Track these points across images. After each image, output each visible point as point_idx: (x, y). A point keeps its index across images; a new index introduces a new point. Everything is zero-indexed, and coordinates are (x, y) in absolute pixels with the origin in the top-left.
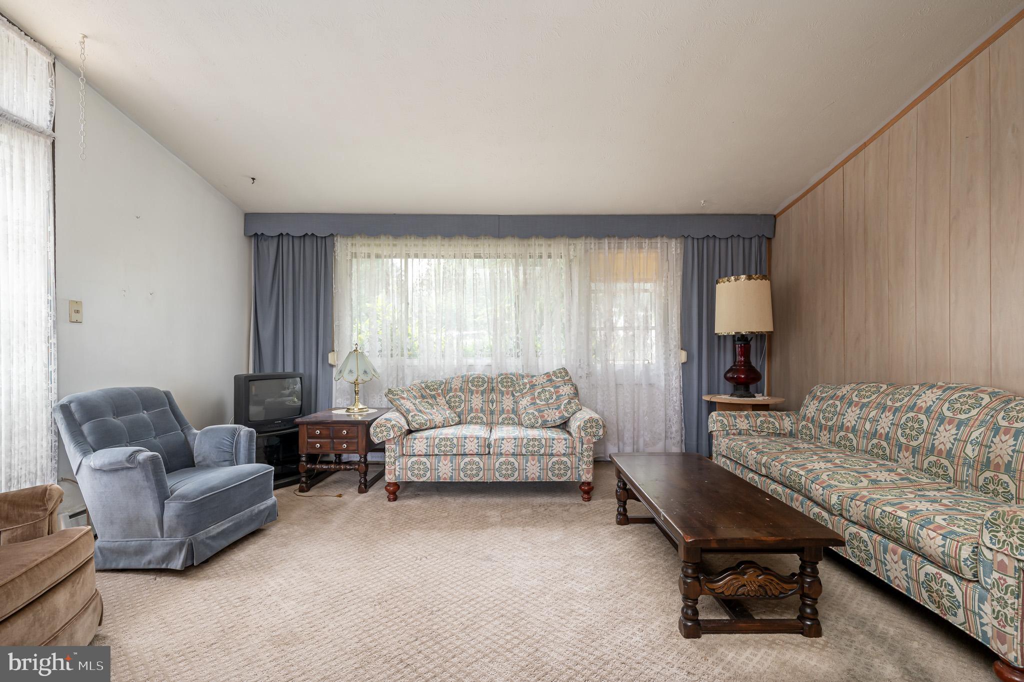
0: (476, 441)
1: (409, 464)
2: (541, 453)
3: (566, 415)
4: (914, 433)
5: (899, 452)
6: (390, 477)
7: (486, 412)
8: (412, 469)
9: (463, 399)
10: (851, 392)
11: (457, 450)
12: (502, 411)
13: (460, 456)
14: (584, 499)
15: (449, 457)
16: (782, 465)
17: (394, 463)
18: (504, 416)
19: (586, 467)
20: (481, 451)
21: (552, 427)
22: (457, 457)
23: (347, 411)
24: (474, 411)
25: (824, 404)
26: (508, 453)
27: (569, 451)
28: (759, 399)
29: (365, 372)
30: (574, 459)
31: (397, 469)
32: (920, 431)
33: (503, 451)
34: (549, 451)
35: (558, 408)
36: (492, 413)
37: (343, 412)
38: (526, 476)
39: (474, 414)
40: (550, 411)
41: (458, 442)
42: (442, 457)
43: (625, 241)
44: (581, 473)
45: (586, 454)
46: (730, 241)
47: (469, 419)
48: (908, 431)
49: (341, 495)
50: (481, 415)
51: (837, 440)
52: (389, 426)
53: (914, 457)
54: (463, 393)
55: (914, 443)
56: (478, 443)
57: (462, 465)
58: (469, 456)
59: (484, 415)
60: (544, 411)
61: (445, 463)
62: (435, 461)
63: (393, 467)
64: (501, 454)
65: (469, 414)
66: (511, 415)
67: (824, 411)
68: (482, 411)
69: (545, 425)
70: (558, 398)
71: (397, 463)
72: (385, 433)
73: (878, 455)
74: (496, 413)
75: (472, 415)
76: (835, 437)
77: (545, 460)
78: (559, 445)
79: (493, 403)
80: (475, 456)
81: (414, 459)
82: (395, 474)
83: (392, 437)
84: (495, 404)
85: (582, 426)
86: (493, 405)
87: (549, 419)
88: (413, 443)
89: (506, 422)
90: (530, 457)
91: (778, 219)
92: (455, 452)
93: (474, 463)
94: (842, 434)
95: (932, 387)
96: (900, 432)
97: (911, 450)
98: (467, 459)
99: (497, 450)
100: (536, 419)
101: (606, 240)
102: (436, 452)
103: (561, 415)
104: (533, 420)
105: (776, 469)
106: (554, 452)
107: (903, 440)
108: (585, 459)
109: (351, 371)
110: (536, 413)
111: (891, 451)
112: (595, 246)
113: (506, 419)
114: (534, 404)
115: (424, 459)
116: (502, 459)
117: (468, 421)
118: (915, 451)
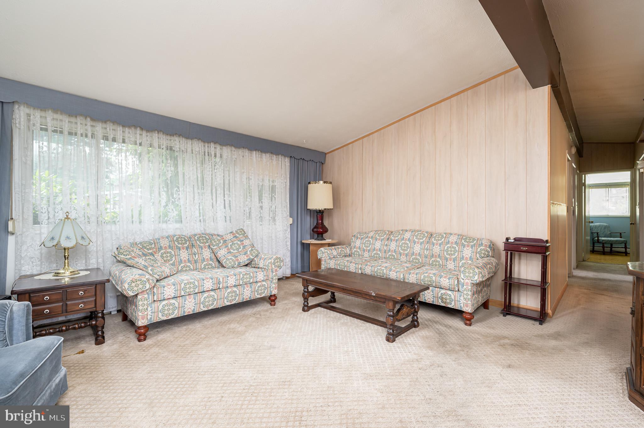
0: (211, 281)
1: (161, 307)
2: (251, 282)
3: (252, 257)
4: (405, 248)
5: (400, 256)
6: (143, 321)
7: (192, 262)
8: (162, 311)
9: (173, 254)
10: (375, 235)
11: (199, 290)
12: (204, 260)
13: (200, 294)
14: (271, 305)
15: (192, 296)
16: (372, 267)
17: (147, 309)
18: (205, 263)
19: (274, 286)
20: (215, 287)
21: (243, 266)
22: (198, 294)
23: (54, 276)
24: (183, 262)
25: (364, 241)
26: (231, 285)
27: (266, 278)
28: (328, 241)
29: (83, 238)
30: (269, 282)
31: (150, 313)
32: (408, 247)
33: (229, 285)
34: (255, 280)
35: (245, 254)
36: (196, 262)
37: (50, 277)
38: (243, 298)
39: (184, 264)
40: (241, 256)
41: (199, 283)
42: (187, 297)
43: (264, 154)
44: (272, 290)
45: (274, 278)
46: (309, 162)
47: (180, 268)
48: (403, 248)
49: (83, 351)
50: (189, 264)
51: (373, 255)
52: (145, 280)
53: (406, 257)
54: (172, 249)
55: (406, 252)
56: (213, 282)
57: (202, 299)
58: (206, 292)
59: (191, 264)
60: (238, 256)
61: (190, 300)
62: (182, 301)
63: (146, 313)
64: (227, 287)
65: (180, 265)
66: (209, 262)
67: (365, 244)
68: (189, 261)
69: (239, 266)
70: (244, 247)
71: (149, 309)
72: (141, 286)
73: (391, 258)
74: (199, 261)
75: (182, 265)
76: (372, 254)
77: (254, 285)
78: (260, 275)
79: (195, 255)
80: (211, 291)
81: (164, 303)
82: (147, 318)
83: (147, 288)
84: (197, 255)
85: (272, 262)
86: (195, 256)
87: (241, 261)
88: (163, 290)
89: (207, 267)
90: (245, 285)
91: (327, 155)
92: (196, 291)
93: (211, 296)
94: (375, 252)
95: (407, 231)
96: (400, 249)
97: (405, 255)
98: (206, 295)
99: (225, 285)
100: (234, 262)
101: (254, 152)
102: (183, 294)
103: (248, 258)
104: (233, 263)
105: (369, 269)
106: (258, 280)
107: (402, 251)
108: (274, 281)
109: (68, 238)
110: (233, 258)
111: (397, 256)
112: (248, 154)
113: (207, 265)
114: (230, 252)
115: (172, 301)
116: (229, 290)
117: (179, 270)
118: (407, 255)
